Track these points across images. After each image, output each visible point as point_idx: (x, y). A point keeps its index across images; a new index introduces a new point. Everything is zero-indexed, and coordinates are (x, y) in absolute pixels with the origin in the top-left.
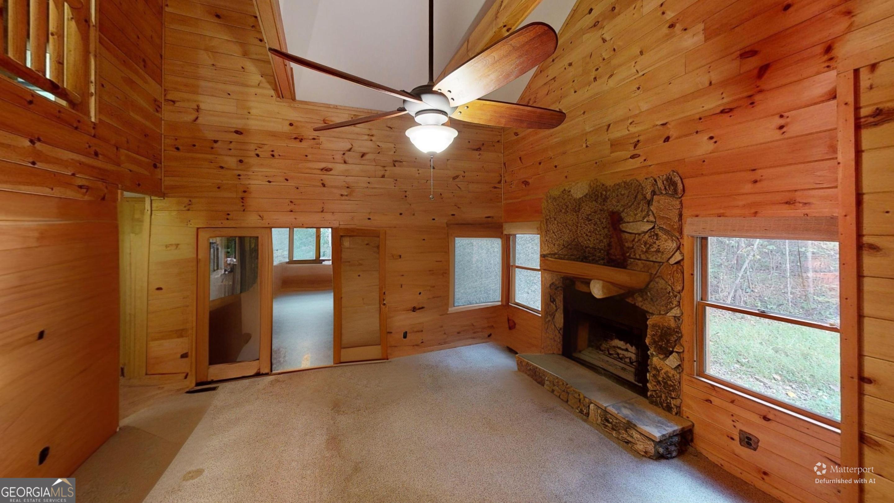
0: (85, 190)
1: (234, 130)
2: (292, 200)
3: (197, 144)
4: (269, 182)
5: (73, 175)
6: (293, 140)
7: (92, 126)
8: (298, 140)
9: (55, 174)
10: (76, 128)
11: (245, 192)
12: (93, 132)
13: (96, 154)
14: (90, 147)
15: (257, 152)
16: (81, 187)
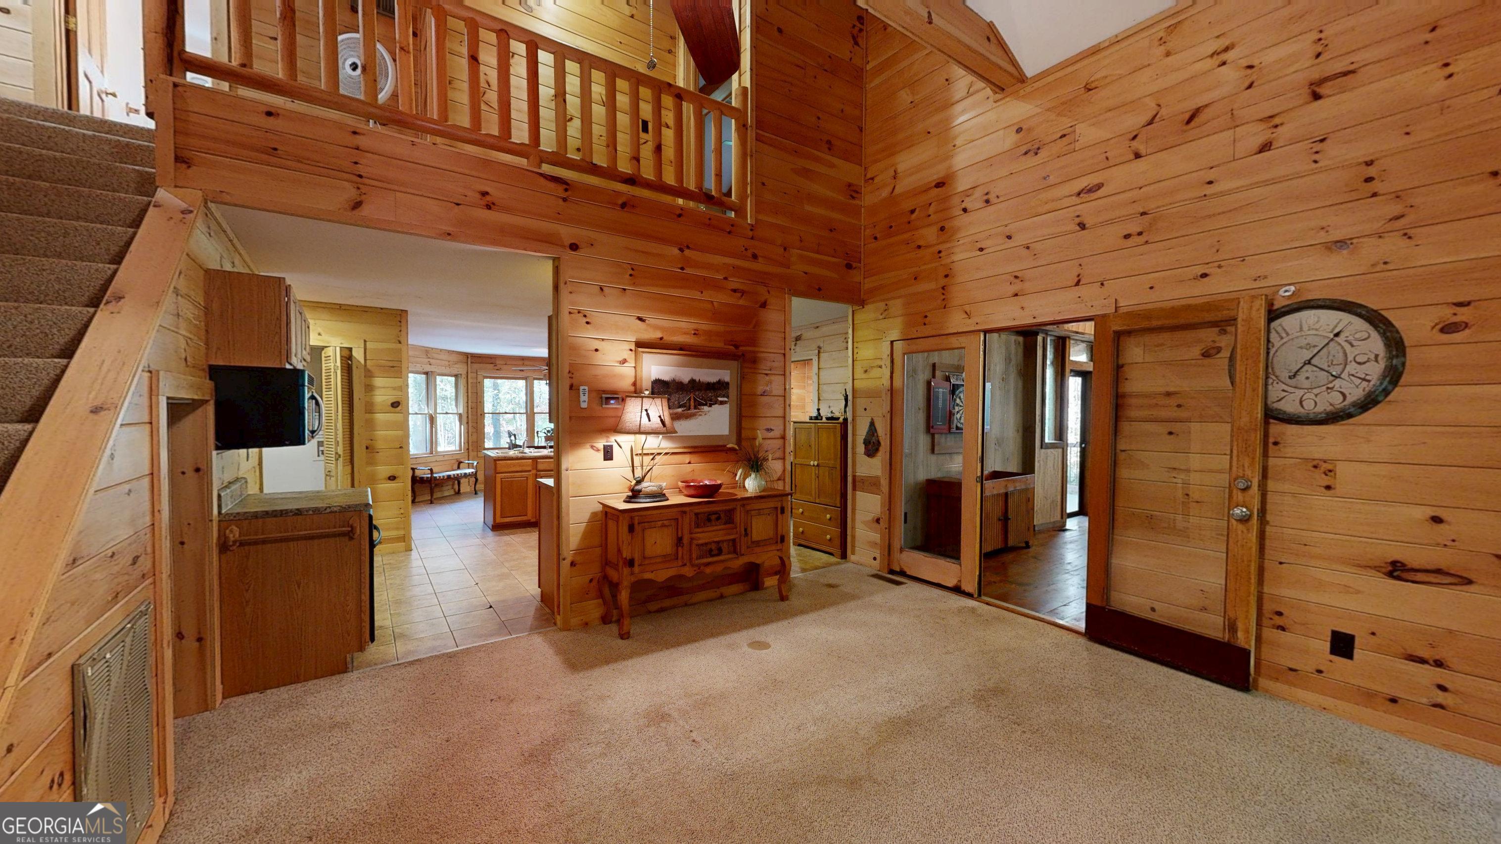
0: (739, 295)
1: (934, 184)
2: (1017, 274)
3: (893, 224)
4: (981, 250)
5: (726, 278)
6: (1024, 158)
7: (749, 227)
8: (1032, 153)
9: (705, 278)
10: (729, 233)
11: (946, 276)
12: (751, 233)
13: (755, 257)
14: (746, 250)
15: (964, 205)
16: (734, 291)
